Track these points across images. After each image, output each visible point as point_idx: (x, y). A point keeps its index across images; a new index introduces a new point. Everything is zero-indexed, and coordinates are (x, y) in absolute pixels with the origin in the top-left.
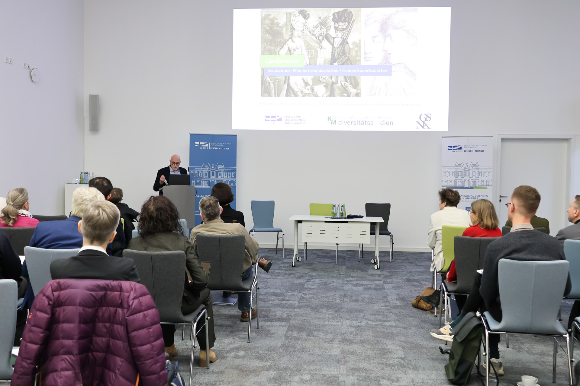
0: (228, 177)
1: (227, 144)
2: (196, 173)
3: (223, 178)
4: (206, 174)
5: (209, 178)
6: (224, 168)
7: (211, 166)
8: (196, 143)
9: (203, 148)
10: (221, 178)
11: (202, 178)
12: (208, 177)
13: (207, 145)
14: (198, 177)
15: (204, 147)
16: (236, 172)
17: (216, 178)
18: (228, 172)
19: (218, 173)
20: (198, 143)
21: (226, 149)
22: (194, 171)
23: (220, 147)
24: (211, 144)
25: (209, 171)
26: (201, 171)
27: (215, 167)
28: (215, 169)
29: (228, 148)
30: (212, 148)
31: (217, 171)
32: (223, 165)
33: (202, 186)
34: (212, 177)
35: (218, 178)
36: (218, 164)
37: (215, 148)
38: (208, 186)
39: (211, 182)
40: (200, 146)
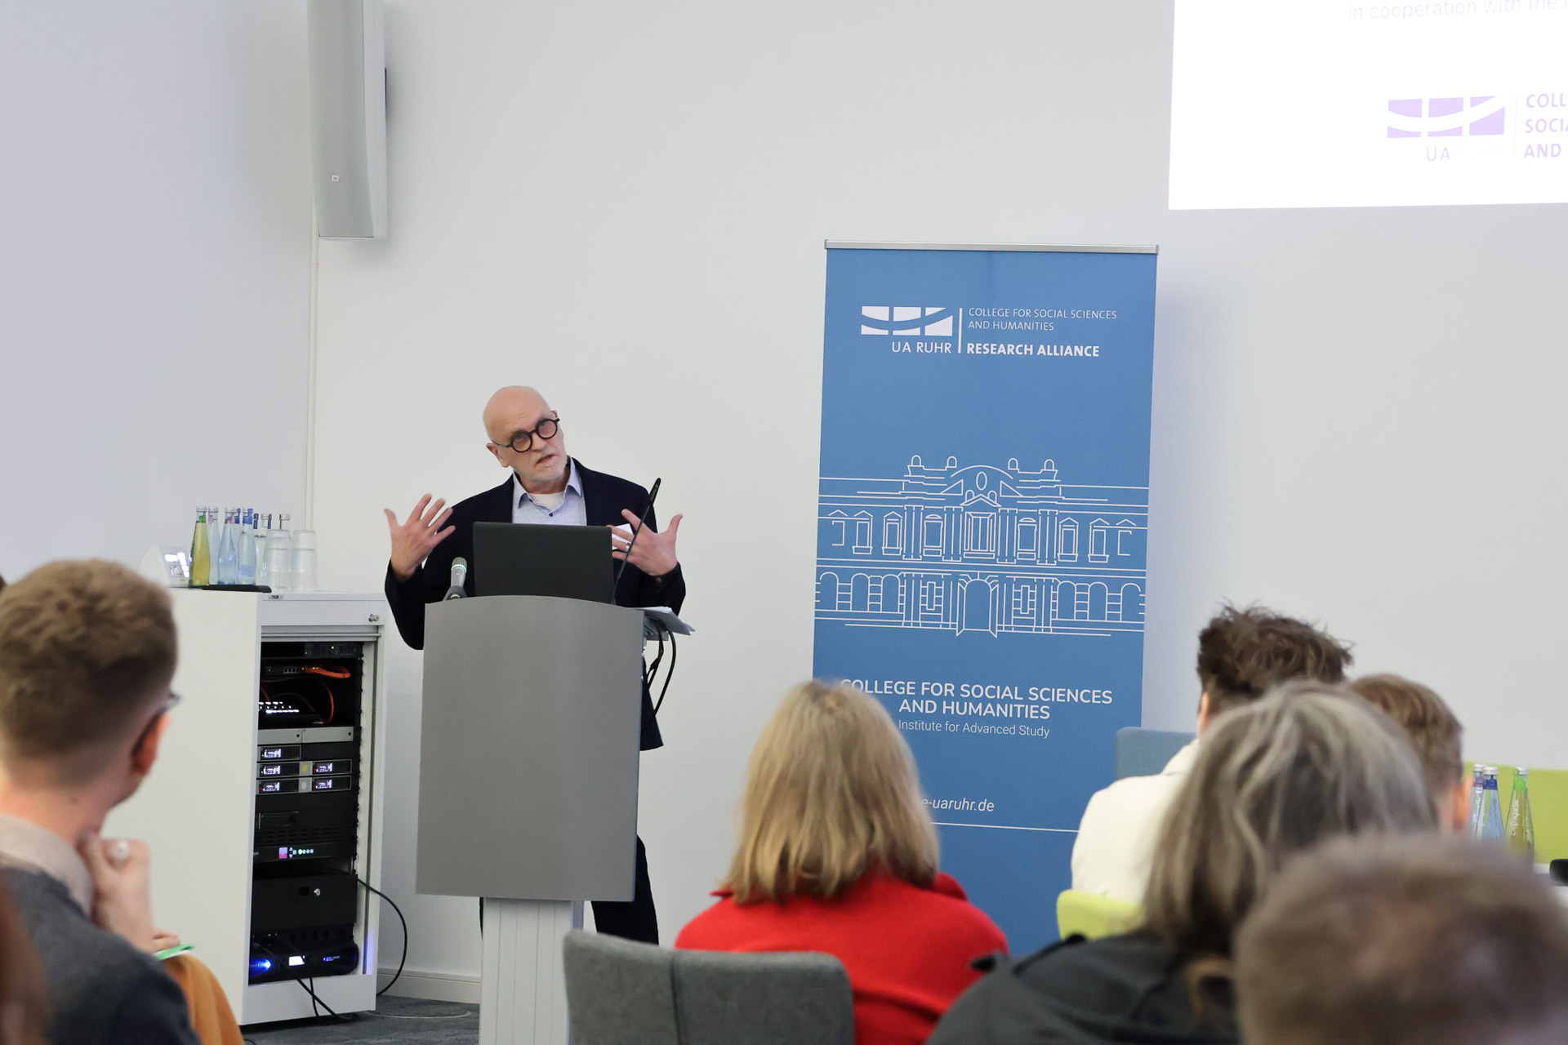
0: (1083, 560)
1: (1087, 314)
2: (863, 527)
3: (1054, 566)
4: (933, 529)
5: (952, 561)
6: (1055, 492)
7: (969, 477)
8: (868, 311)
9: (913, 347)
10: (1039, 565)
11: (905, 560)
12: (947, 556)
13: (944, 328)
14: (877, 553)
15: (922, 338)
16: (1143, 521)
17: (999, 564)
18: (1084, 521)
19: (1017, 528)
20: (879, 313)
21: (1079, 351)
22: (851, 511)
23: (1034, 338)
24: (975, 319)
25: (949, 511)
26: (901, 511)
27: (993, 485)
28: (992, 497)
29: (1095, 348)
30: (978, 345)
31: (1008, 509)
32: (1053, 470)
33: (901, 617)
34: (974, 551)
35: (1014, 564)
36: (1014, 465)
37: (998, 347)
38: (946, 619)
39: (965, 589)
40: (896, 333)
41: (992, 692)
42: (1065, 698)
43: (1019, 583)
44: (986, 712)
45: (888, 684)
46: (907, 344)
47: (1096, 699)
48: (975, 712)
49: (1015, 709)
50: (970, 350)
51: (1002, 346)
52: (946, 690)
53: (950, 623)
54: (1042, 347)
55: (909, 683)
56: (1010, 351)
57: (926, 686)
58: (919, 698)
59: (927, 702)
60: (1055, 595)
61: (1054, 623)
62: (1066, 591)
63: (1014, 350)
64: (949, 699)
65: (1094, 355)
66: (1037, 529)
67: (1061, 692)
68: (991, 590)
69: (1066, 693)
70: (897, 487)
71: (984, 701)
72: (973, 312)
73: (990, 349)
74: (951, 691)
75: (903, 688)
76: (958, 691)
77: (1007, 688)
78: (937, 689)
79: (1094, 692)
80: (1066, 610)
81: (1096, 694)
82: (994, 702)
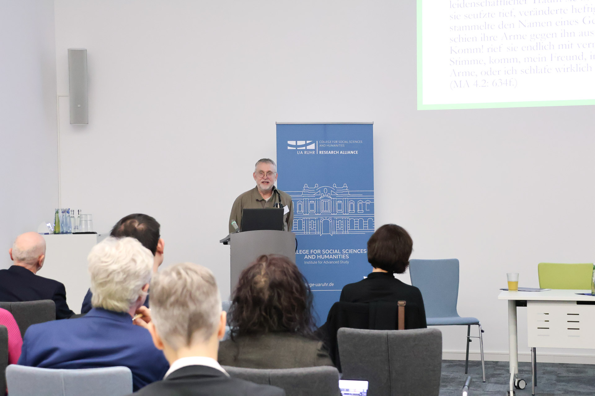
0: (356, 212)
1: (354, 142)
3: (348, 214)
4: (312, 205)
5: (318, 214)
6: (347, 193)
7: (322, 190)
8: (290, 142)
9: (303, 152)
10: (344, 214)
11: (304, 215)
12: (317, 213)
13: (312, 147)
15: (306, 150)
16: (373, 200)
17: (332, 214)
18: (356, 201)
19: (337, 204)
20: (293, 143)
21: (352, 152)
23: (339, 149)
24: (321, 144)
25: (316, 200)
26: (302, 200)
27: (329, 192)
28: (329, 195)
29: (356, 151)
30: (322, 151)
31: (334, 199)
32: (346, 187)
33: (303, 231)
34: (324, 211)
35: (336, 214)
36: (335, 186)
37: (328, 152)
38: (317, 231)
39: (322, 222)
40: (298, 148)
41: (332, 252)
42: (353, 252)
43: (338, 220)
44: (330, 257)
45: (301, 251)
46: (301, 152)
47: (362, 252)
48: (327, 257)
49: (339, 256)
50: (320, 153)
51: (330, 151)
52: (318, 252)
53: (318, 232)
54: (341, 151)
55: (307, 250)
56: (332, 153)
57: (312, 251)
58: (310, 255)
59: (313, 255)
60: (348, 223)
61: (349, 231)
62: (352, 221)
63: (333, 153)
64: (319, 254)
65: (357, 153)
66: (342, 204)
67: (352, 250)
68: (330, 222)
69: (353, 251)
70: (301, 193)
71: (330, 254)
72: (321, 142)
73: (326, 152)
74: (319, 252)
75: (305, 252)
76: (321, 252)
77: (336, 250)
78: (315, 252)
79: (361, 250)
80: (352, 226)
81: (362, 250)
82: (332, 255)
